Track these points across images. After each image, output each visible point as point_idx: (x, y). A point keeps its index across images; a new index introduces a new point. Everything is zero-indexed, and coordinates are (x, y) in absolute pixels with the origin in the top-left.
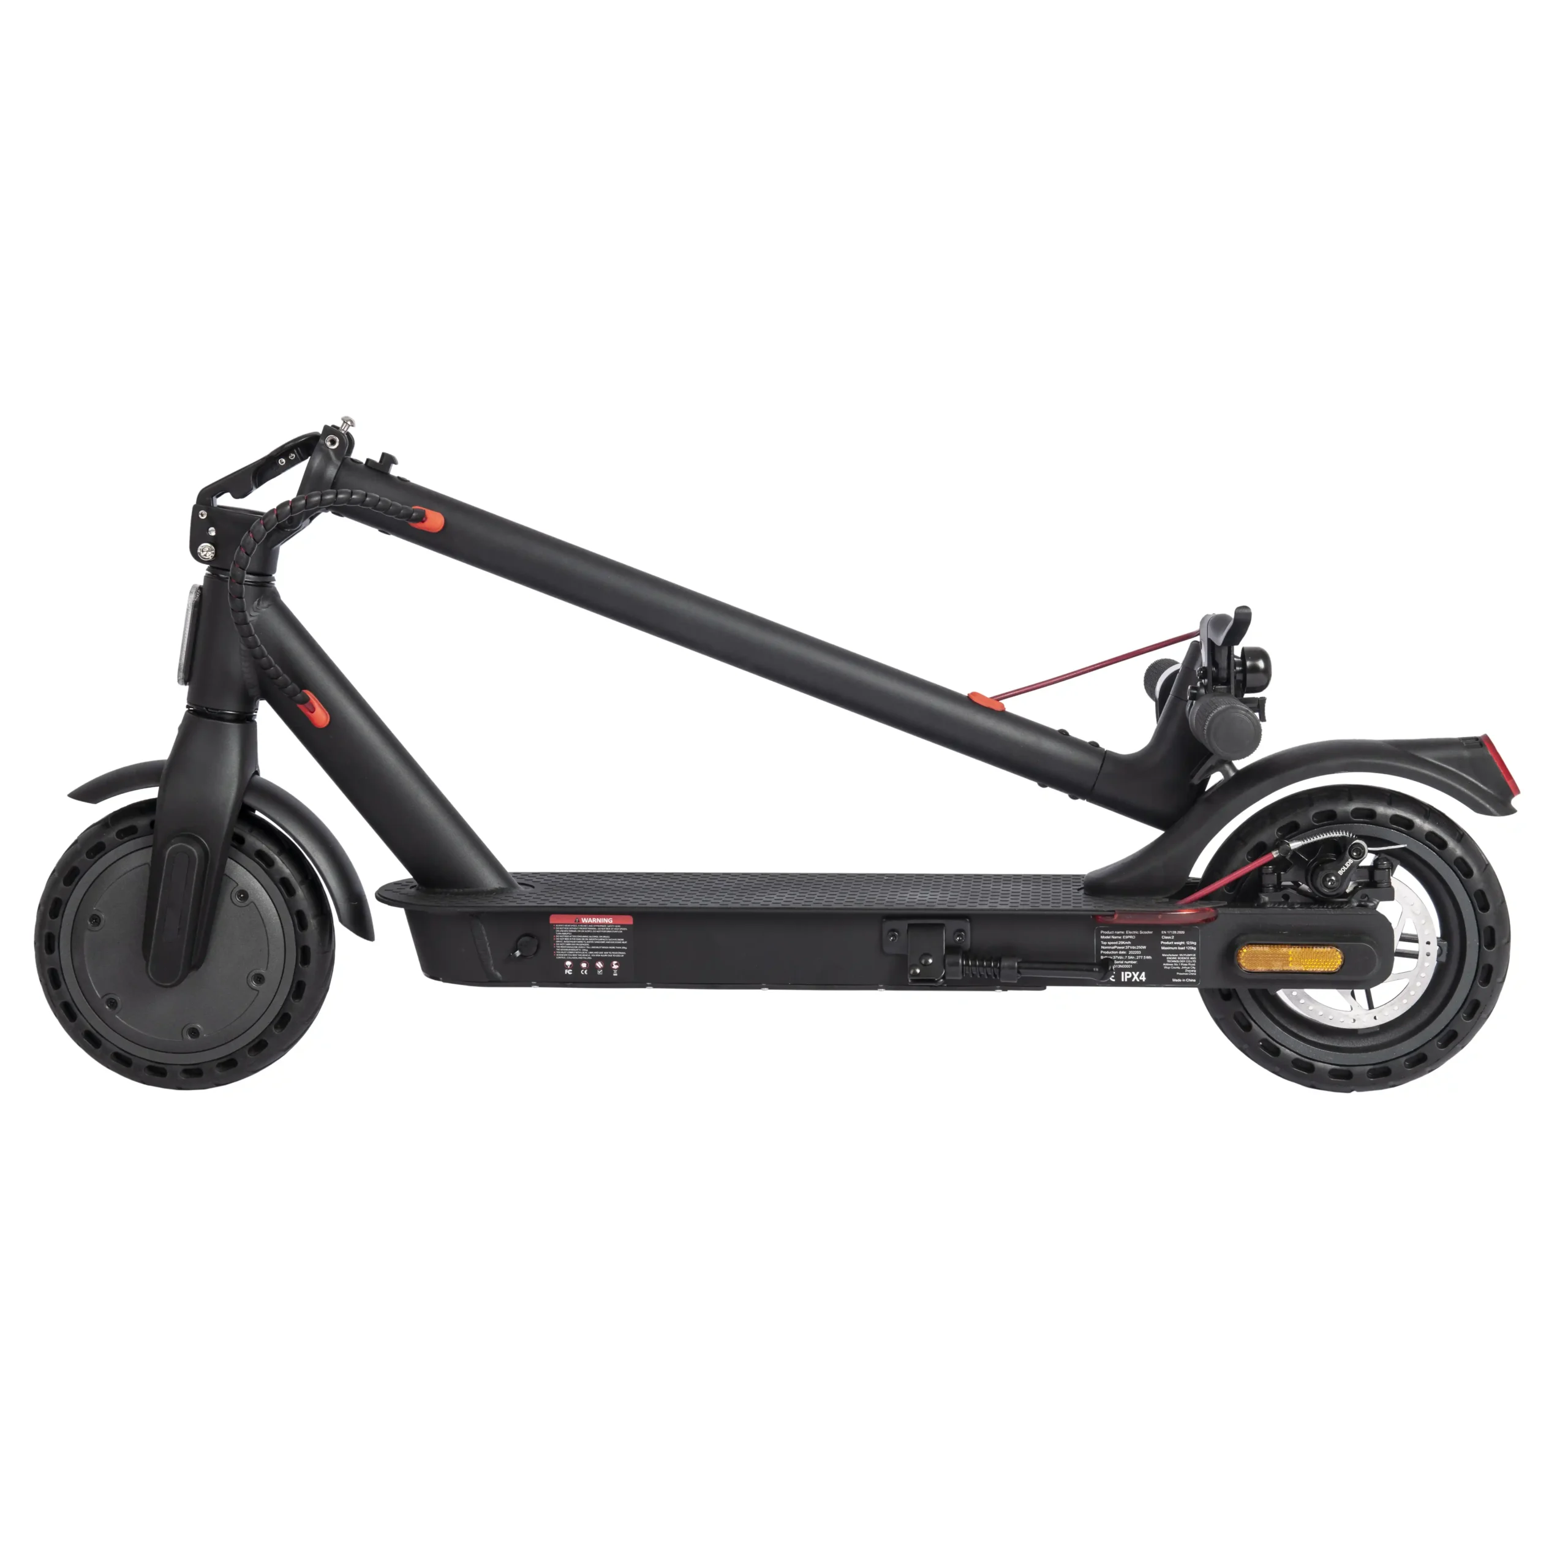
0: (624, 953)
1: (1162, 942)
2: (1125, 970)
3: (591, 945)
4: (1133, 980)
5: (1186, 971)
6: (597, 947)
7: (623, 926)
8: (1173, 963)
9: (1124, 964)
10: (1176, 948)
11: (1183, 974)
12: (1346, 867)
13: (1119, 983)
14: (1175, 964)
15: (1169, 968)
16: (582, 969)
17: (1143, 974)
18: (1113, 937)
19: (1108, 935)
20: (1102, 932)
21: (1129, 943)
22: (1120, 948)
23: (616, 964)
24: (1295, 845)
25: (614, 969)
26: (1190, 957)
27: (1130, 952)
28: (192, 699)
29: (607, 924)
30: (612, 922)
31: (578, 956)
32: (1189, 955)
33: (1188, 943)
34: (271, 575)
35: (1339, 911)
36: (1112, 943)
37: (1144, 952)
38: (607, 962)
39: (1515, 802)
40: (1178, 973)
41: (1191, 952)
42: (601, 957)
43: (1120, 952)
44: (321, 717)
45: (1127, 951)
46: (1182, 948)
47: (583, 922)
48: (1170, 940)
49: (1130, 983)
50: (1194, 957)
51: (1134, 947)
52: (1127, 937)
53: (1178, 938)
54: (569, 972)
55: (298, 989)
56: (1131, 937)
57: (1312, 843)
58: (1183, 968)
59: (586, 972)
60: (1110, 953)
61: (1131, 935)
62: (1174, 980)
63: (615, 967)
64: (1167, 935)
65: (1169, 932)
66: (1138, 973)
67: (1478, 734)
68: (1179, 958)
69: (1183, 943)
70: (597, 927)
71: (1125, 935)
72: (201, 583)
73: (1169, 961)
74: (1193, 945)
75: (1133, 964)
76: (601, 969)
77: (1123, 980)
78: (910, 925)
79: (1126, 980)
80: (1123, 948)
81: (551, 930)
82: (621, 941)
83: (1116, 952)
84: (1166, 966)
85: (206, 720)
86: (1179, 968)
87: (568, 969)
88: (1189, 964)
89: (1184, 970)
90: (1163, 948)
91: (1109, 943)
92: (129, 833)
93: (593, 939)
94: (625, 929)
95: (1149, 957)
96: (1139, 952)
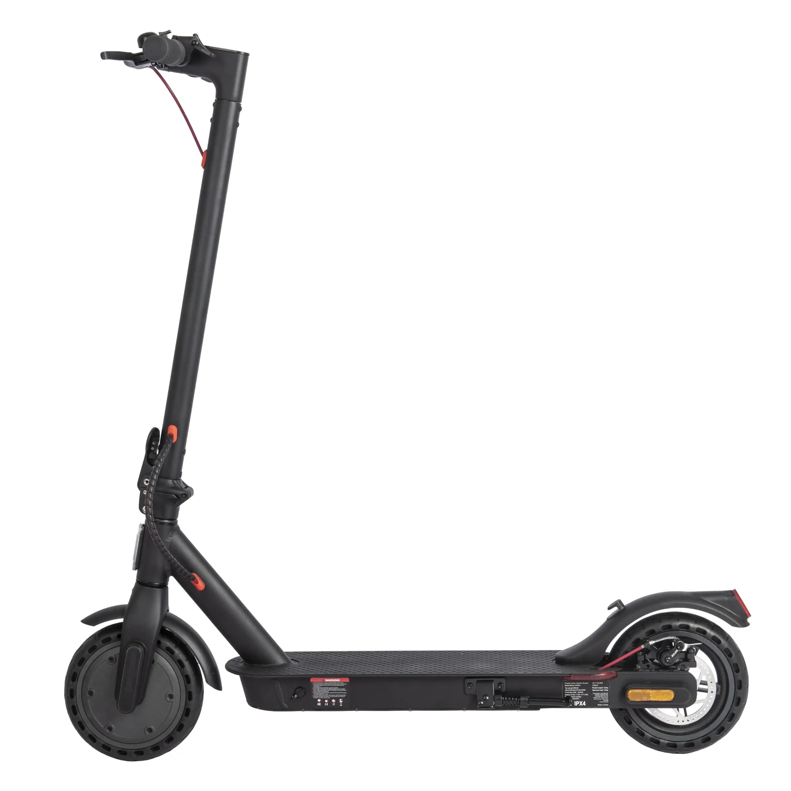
0: (345, 695)
1: (593, 688)
2: (576, 700)
3: (330, 691)
4: (580, 705)
5: (604, 700)
6: (332, 693)
7: (344, 683)
8: (598, 697)
9: (576, 698)
10: (599, 690)
11: (602, 702)
12: (675, 653)
13: (574, 707)
14: (599, 698)
15: (596, 699)
16: (325, 703)
17: (584, 702)
18: (571, 686)
19: (568, 684)
20: (565, 683)
21: (578, 688)
22: (573, 690)
23: (341, 700)
24: (652, 643)
25: (341, 703)
26: (605, 694)
27: (578, 692)
28: (139, 576)
29: (337, 682)
30: (339, 681)
31: (323, 697)
32: (605, 693)
33: (604, 688)
35: (671, 673)
36: (570, 688)
37: (585, 692)
38: (337, 699)
39: (749, 620)
40: (600, 702)
41: (606, 692)
42: (334, 697)
43: (574, 692)
44: (201, 586)
45: (577, 691)
46: (602, 690)
47: (326, 681)
48: (596, 687)
49: (578, 706)
50: (607, 694)
51: (580, 690)
52: (577, 685)
53: (600, 686)
54: (319, 704)
55: (187, 712)
56: (578, 685)
57: (658, 642)
58: (602, 699)
59: (327, 704)
60: (569, 693)
61: (579, 684)
62: (598, 705)
63: (341, 702)
64: (595, 684)
65: (596, 683)
66: (582, 702)
67: (732, 589)
68: (600, 695)
69: (602, 688)
70: (332, 683)
71: (576, 684)
72: (144, 523)
73: (596, 696)
74: (607, 689)
75: (580, 698)
76: (334, 703)
77: (575, 705)
78: (478, 681)
79: (577, 705)
80: (575, 690)
81: (311, 685)
82: (344, 689)
83: (572, 692)
85: (145, 587)
86: (600, 699)
87: (319, 703)
88: (605, 698)
89: (603, 700)
90: (593, 690)
91: (569, 688)
92: (107, 641)
93: (331, 689)
94: (346, 684)
95: (587, 695)
96: (582, 692)
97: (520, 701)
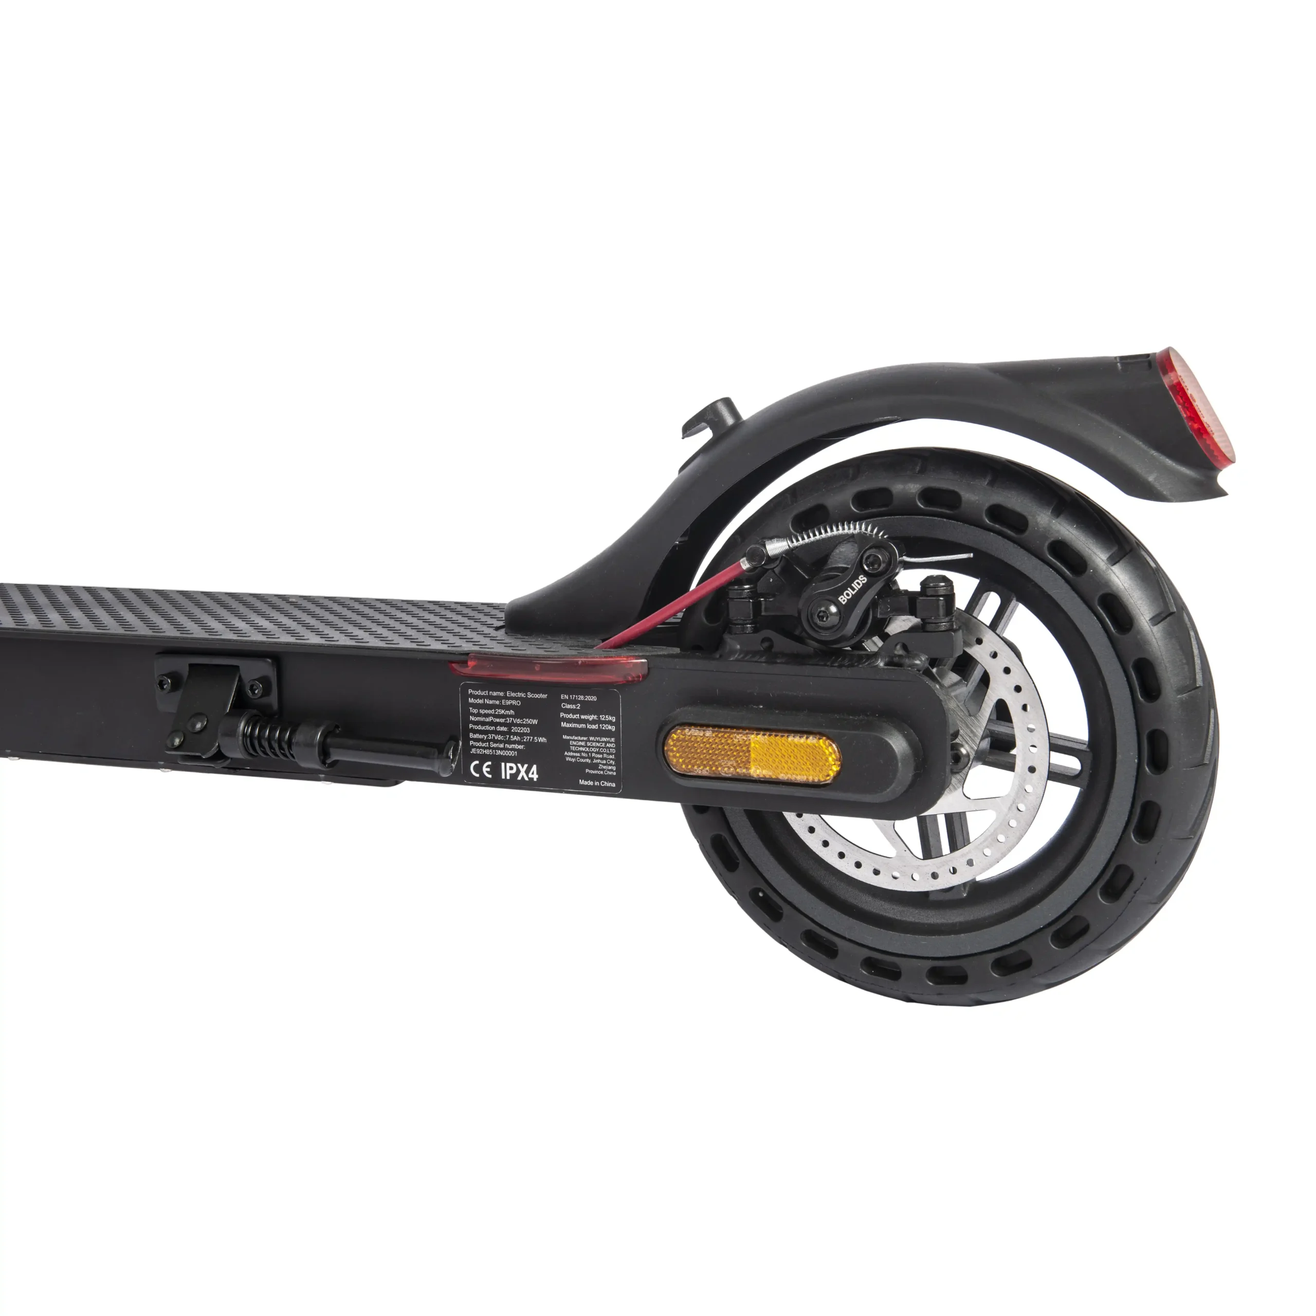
1: (562, 715)
2: (508, 759)
4: (519, 778)
5: (601, 767)
8: (580, 752)
9: (504, 749)
10: (583, 726)
11: (595, 772)
12: (853, 589)
13: (496, 781)
14: (584, 755)
15: (573, 760)
17: (534, 768)
18: (487, 701)
19: (481, 697)
20: (470, 691)
21: (512, 712)
22: (498, 720)
26: (606, 743)
27: (514, 729)
32: (604, 739)
33: (603, 718)
35: (847, 672)
36: (486, 711)
37: (535, 730)
39: (1224, 478)
40: (587, 771)
41: (608, 734)
43: (499, 729)
45: (509, 726)
46: (594, 727)
48: (574, 712)
49: (514, 783)
50: (611, 744)
51: (519, 721)
52: (509, 703)
53: (587, 708)
56: (514, 702)
58: (595, 761)
60: (483, 728)
61: (514, 698)
62: (582, 782)
64: (569, 702)
65: (573, 697)
66: (526, 766)
68: (589, 744)
69: (595, 717)
71: (506, 698)
73: (573, 748)
74: (610, 723)
75: (518, 750)
77: (503, 777)
78: (191, 666)
79: (508, 777)
80: (502, 720)
83: (493, 728)
84: (570, 757)
86: (588, 761)
88: (605, 755)
89: (597, 764)
90: (564, 725)
91: (482, 711)
95: (542, 740)
96: (527, 730)
97: (290, 743)
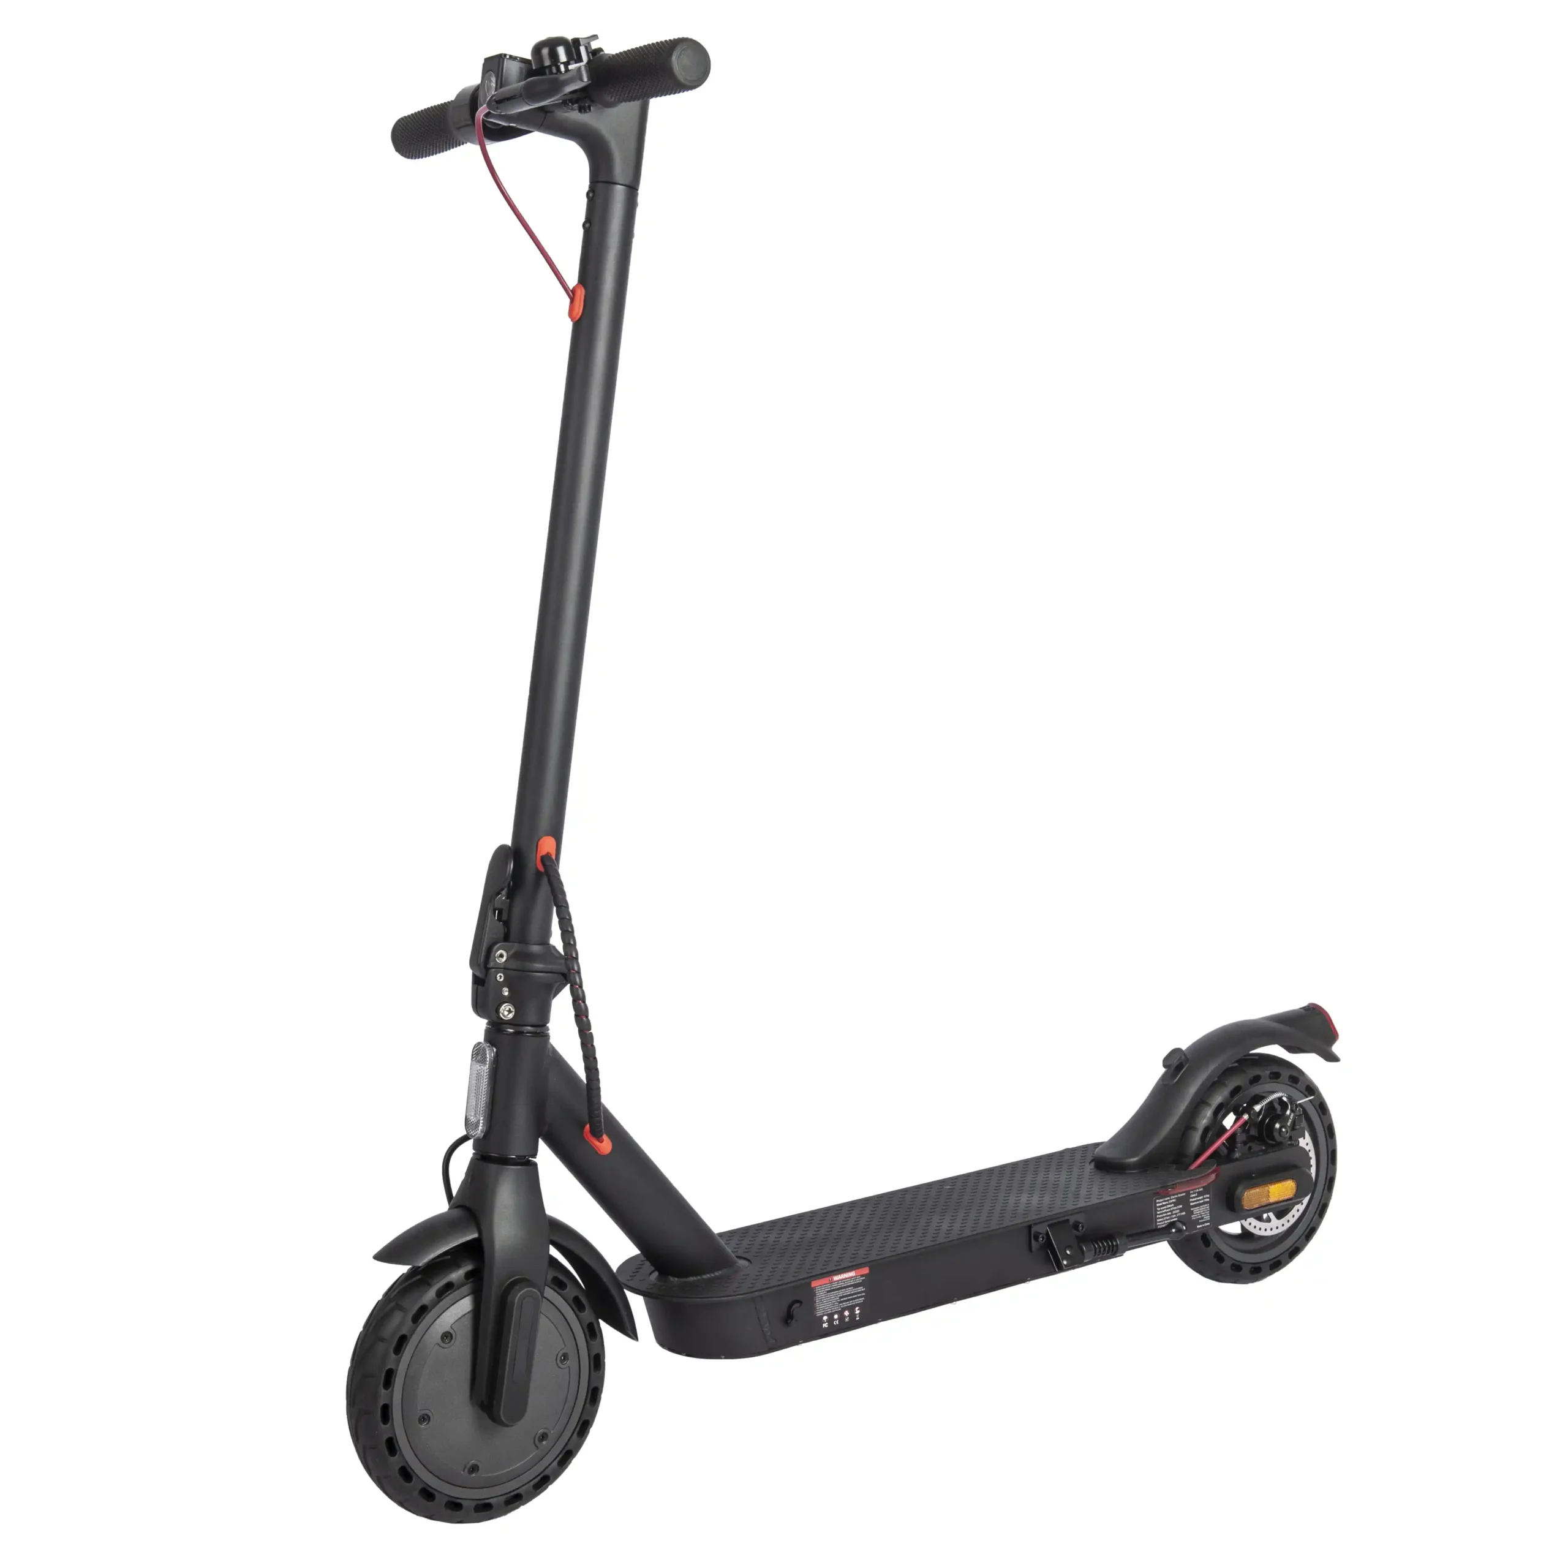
0: (863, 1299)
1: (1191, 1200)
3: (841, 1298)
5: (1205, 1218)
6: (844, 1299)
7: (862, 1276)
8: (1197, 1214)
10: (1198, 1202)
11: (1203, 1220)
14: (1199, 1214)
16: (836, 1319)
18: (1164, 1203)
19: (1161, 1202)
20: (1157, 1201)
21: (1173, 1205)
22: (1167, 1211)
23: (858, 1310)
24: (1257, 1108)
25: (857, 1314)
27: (1174, 1212)
29: (852, 1278)
30: (854, 1275)
31: (831, 1310)
32: (1205, 1205)
33: (1205, 1196)
34: (545, 1025)
36: (1163, 1208)
37: (1181, 1210)
38: (851, 1309)
39: (1335, 1049)
40: (1201, 1220)
41: (1207, 1202)
42: (847, 1306)
44: (606, 1146)
45: (1171, 1211)
46: (1202, 1201)
47: (835, 1280)
50: (1207, 1206)
51: (1175, 1208)
52: (1171, 1201)
53: (1199, 1194)
54: (825, 1325)
56: (1173, 1201)
57: (1269, 1102)
59: (839, 1321)
60: (1162, 1216)
61: (1173, 1199)
62: (1198, 1226)
63: (858, 1312)
64: (1193, 1193)
65: (1195, 1191)
68: (1200, 1210)
69: (1202, 1197)
70: (844, 1282)
71: (1171, 1199)
73: (1195, 1213)
74: (1207, 1197)
78: (1049, 1226)
80: (1169, 1210)
81: (812, 1293)
82: (861, 1289)
83: (1166, 1215)
84: (1194, 1217)
86: (1200, 1217)
87: (825, 1323)
88: (1206, 1212)
89: (1203, 1218)
90: (1191, 1204)
93: (841, 1293)
94: (864, 1278)
95: (1184, 1213)
96: (1178, 1211)
97: (1117, 1246)
